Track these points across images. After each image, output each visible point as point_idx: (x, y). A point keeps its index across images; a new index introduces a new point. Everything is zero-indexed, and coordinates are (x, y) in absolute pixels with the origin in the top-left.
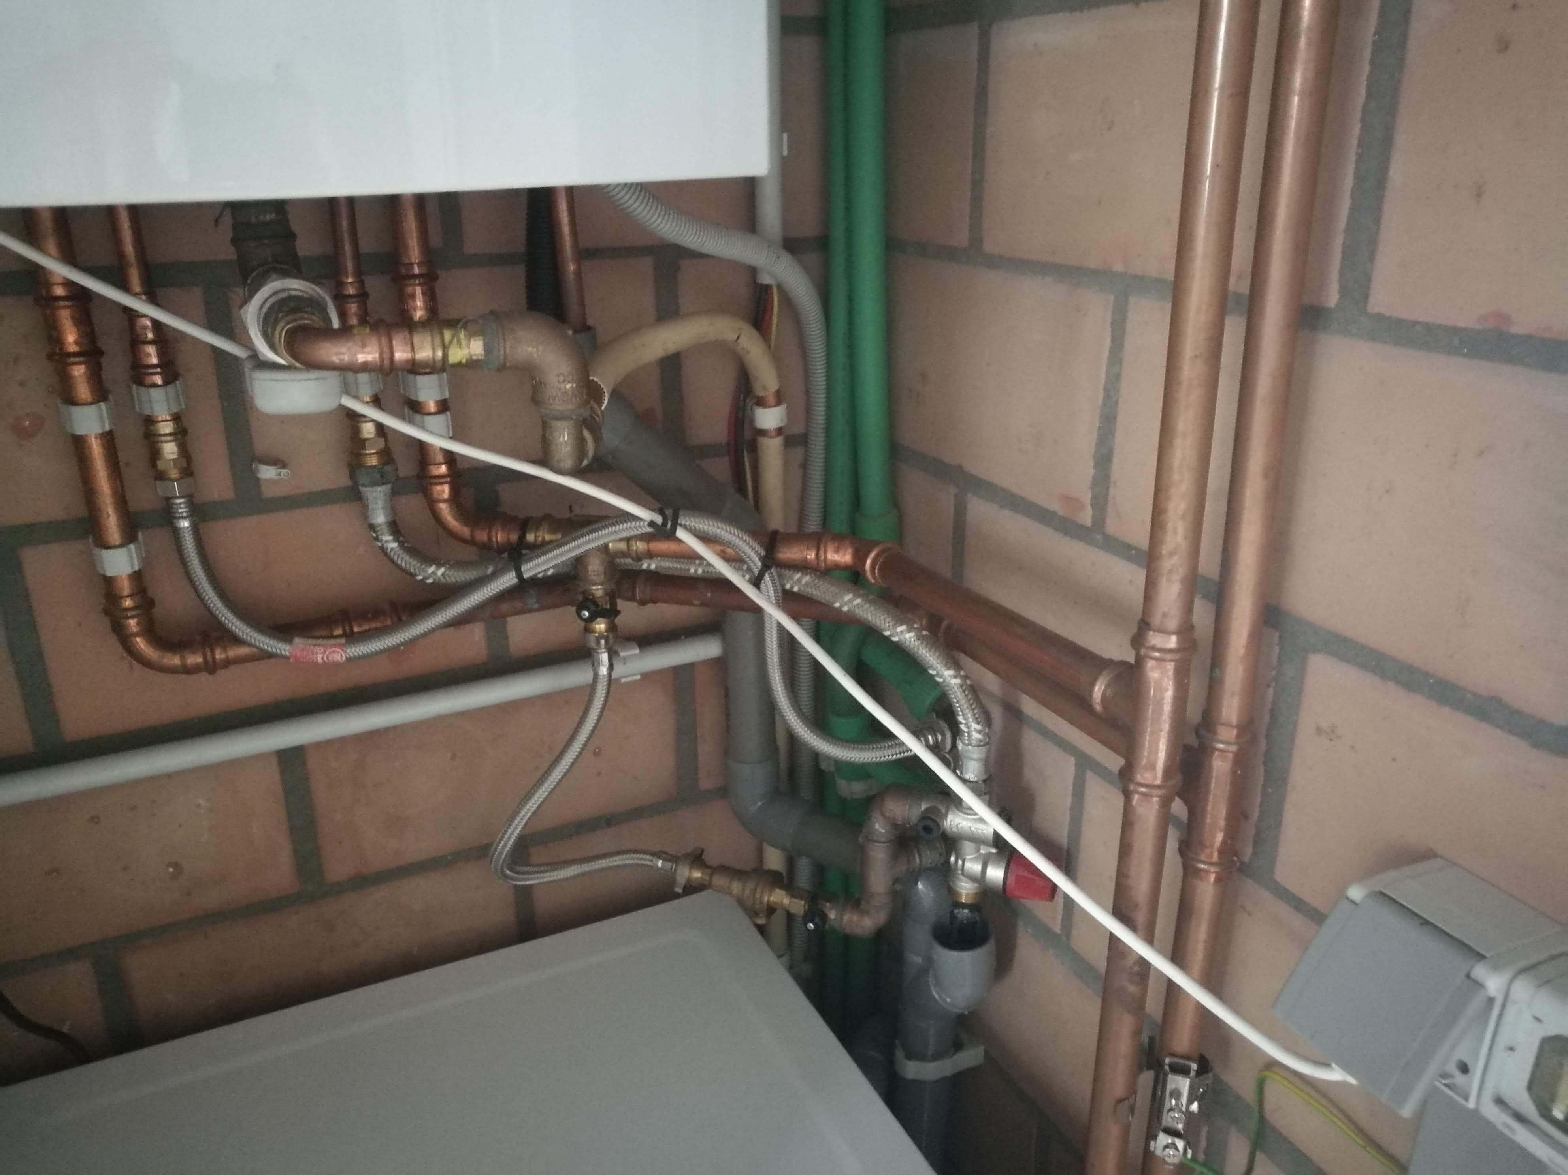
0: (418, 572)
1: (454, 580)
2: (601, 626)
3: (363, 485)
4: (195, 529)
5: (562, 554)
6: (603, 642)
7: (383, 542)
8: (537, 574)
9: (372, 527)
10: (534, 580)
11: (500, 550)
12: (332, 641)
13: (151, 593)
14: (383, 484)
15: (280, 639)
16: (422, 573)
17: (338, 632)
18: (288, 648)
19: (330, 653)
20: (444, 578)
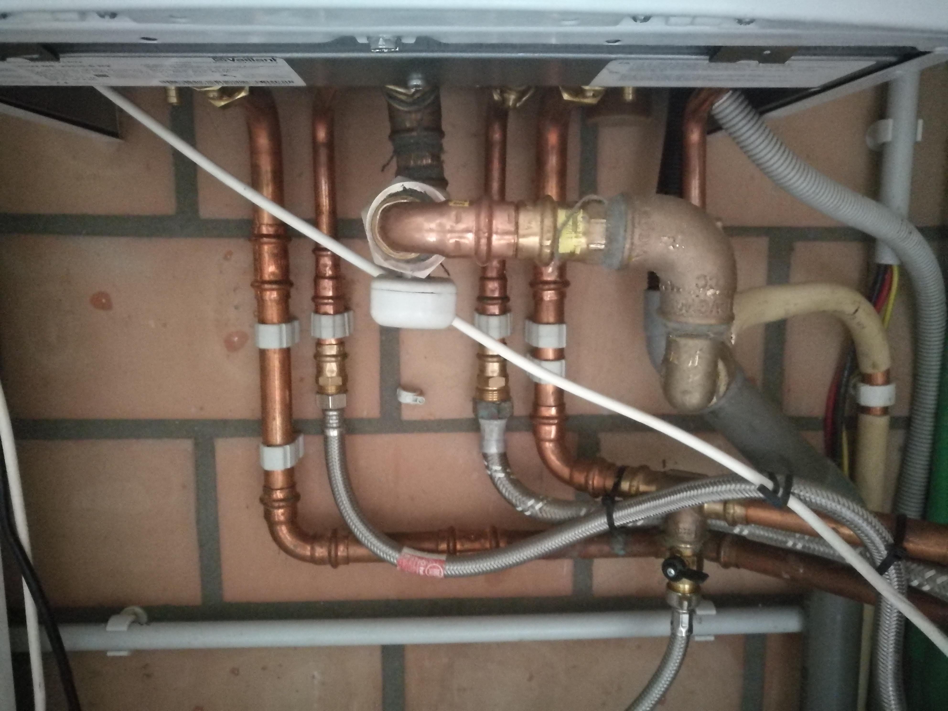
0: (518, 503)
1: (549, 516)
2: (685, 586)
3: (483, 418)
4: (342, 439)
5: (655, 507)
6: (686, 604)
7: (493, 471)
8: (627, 523)
9: (485, 456)
10: (624, 529)
11: (595, 494)
12: (435, 556)
13: (299, 489)
14: (500, 418)
15: (393, 548)
16: (522, 505)
17: (443, 546)
18: (397, 555)
19: (431, 568)
20: (541, 513)
